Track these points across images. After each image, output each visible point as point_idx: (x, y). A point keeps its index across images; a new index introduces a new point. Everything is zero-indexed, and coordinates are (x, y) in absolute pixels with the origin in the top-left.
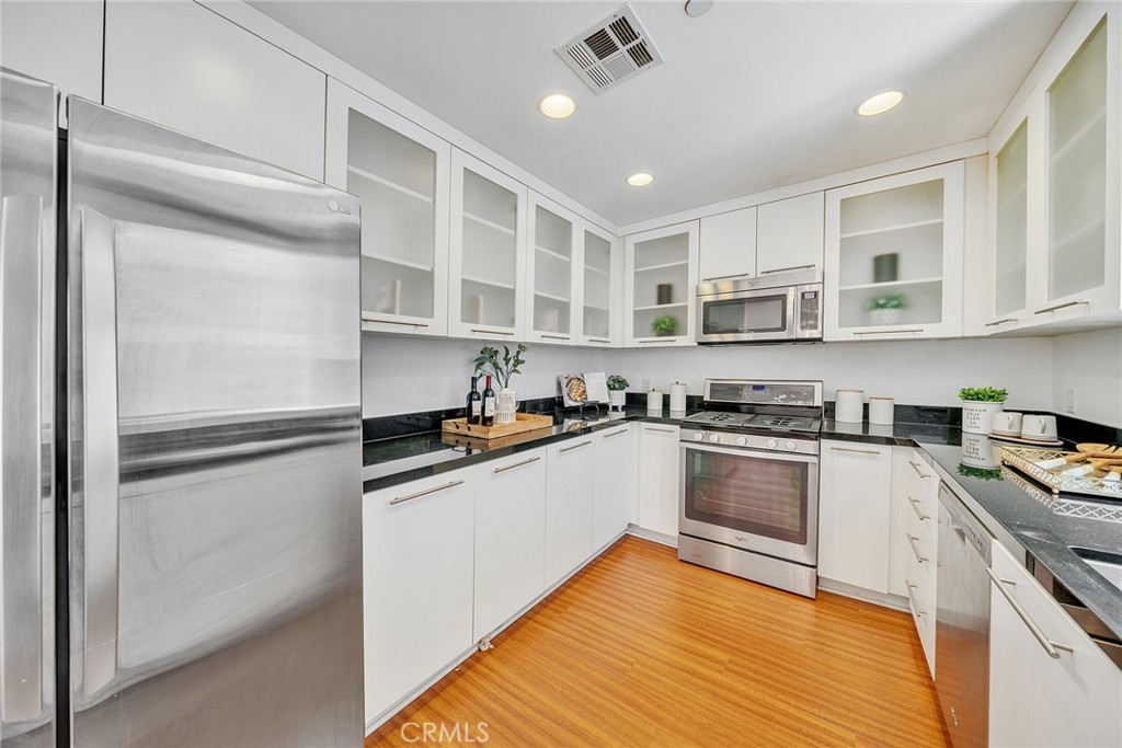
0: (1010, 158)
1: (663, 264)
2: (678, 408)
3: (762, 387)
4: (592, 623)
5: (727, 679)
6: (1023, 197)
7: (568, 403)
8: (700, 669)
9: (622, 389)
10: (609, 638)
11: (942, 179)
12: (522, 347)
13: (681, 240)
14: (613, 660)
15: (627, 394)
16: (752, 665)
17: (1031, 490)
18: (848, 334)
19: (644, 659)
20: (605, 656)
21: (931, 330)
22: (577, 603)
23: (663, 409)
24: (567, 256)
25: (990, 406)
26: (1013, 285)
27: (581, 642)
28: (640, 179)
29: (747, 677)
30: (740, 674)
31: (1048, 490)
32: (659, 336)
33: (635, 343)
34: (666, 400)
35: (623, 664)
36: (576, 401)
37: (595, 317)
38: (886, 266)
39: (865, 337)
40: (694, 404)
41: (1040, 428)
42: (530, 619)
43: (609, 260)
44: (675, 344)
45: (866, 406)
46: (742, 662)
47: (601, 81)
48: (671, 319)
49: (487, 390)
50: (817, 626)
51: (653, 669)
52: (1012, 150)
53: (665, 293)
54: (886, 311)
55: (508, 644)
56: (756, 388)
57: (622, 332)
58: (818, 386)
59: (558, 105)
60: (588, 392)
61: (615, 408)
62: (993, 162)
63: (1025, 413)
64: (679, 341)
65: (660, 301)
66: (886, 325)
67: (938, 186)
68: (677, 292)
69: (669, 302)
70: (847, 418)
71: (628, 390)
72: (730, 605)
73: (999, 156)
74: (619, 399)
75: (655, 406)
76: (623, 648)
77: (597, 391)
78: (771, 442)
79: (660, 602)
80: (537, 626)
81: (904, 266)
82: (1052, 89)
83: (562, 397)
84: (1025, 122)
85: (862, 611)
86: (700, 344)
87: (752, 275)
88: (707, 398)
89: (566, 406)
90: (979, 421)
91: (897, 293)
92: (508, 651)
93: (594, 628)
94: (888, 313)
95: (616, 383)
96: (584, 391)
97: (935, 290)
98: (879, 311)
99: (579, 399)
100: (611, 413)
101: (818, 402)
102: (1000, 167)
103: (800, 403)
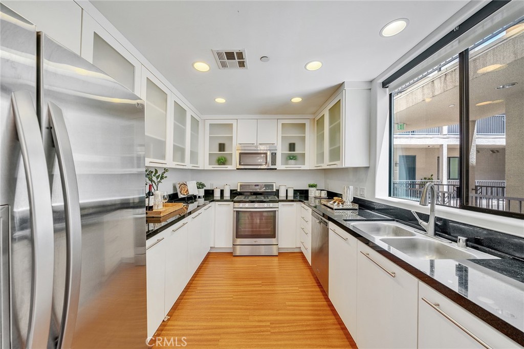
0: (320, 122)
1: (222, 135)
2: (227, 195)
3: (258, 185)
4: (211, 290)
5: (263, 288)
6: (323, 133)
7: (181, 196)
8: (254, 289)
9: (203, 188)
10: (219, 292)
11: (305, 124)
12: (166, 170)
13: (230, 126)
14: (225, 299)
15: (205, 190)
16: (268, 281)
17: (329, 209)
18: (283, 167)
19: (236, 293)
20: (221, 299)
21: (303, 167)
22: (200, 285)
23: (221, 196)
24: (184, 126)
25: (314, 189)
26: (321, 156)
27: (210, 298)
28: (220, 100)
29: (268, 285)
30: (266, 285)
31: (332, 209)
32: (219, 165)
33: (210, 167)
34: (222, 192)
35: (229, 298)
36: (184, 195)
37: (194, 155)
38: (292, 147)
39: (288, 169)
40: (234, 193)
41: (324, 194)
42: (182, 299)
43: (198, 129)
44: (227, 169)
45: (287, 190)
46: (265, 281)
47: (224, 65)
48: (225, 158)
49: (149, 192)
50: (279, 263)
51: (240, 295)
52: (321, 120)
53: (222, 147)
54: (292, 161)
55: (176, 313)
56: (256, 185)
57: (204, 163)
58: (274, 184)
59: (202, 66)
60: (189, 191)
61: (199, 197)
62: (316, 122)
63: (321, 190)
64: (229, 167)
65: (220, 151)
66: (292, 165)
67: (304, 125)
68: (227, 147)
69: (224, 151)
70: (282, 195)
71: (205, 188)
72: (256, 266)
73: (317, 121)
74: (201, 193)
75: (217, 195)
76: (227, 293)
77: (193, 190)
78: (266, 205)
79: (233, 273)
80: (187, 300)
81: (297, 147)
82: (329, 110)
83: (177, 193)
84: (324, 115)
85: (290, 255)
86: (237, 169)
87: (256, 145)
88: (239, 190)
89: (180, 197)
90: (313, 193)
91: (295, 155)
92: (178, 315)
93: (212, 291)
94: (293, 161)
95: (200, 186)
96: (187, 190)
97: (303, 155)
98: (290, 161)
99: (185, 194)
100: (197, 199)
101: (275, 190)
102: (317, 123)
103: (269, 191)
